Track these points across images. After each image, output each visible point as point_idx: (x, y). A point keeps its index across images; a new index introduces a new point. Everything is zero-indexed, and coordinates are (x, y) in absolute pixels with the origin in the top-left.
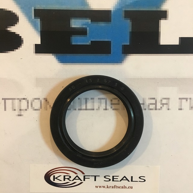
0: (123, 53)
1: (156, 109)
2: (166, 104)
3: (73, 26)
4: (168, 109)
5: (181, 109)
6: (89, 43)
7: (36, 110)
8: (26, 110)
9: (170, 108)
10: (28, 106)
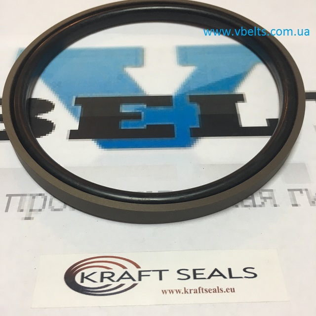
0: (191, 136)
1: (255, 206)
2: (270, 198)
3: (123, 111)
4: (275, 206)
5: (296, 205)
6: (144, 127)
7: (56, 210)
8: (40, 210)
9: (277, 204)
10: (44, 205)
